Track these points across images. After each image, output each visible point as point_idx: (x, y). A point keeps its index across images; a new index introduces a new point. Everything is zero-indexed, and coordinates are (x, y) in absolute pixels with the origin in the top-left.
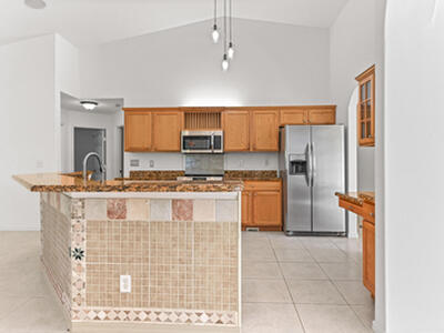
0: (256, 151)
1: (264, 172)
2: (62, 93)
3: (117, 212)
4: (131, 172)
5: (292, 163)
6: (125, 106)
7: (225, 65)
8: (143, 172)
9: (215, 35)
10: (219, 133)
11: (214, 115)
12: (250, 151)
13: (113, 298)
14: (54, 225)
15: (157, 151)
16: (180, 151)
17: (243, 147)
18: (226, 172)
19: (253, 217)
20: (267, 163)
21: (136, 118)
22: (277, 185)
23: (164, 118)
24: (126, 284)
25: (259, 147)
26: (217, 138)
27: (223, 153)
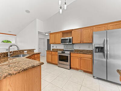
0: (83, 43)
1: (88, 51)
2: (38, 32)
4: (52, 49)
5: (96, 48)
8: (54, 49)
11: (70, 32)
15: (56, 44)
17: (79, 42)
18: (75, 50)
20: (89, 47)
23: (57, 35)
26: (70, 39)
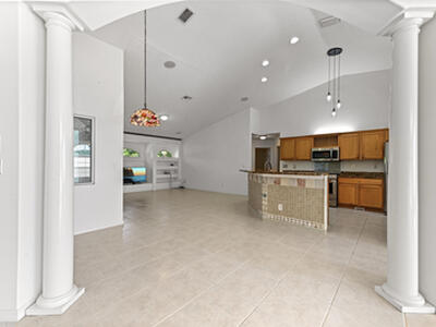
0: (365, 159)
1: (372, 173)
2: (252, 134)
3: (277, 182)
6: (281, 136)
7: (334, 114)
9: (329, 98)
10: (337, 149)
11: (334, 137)
12: (359, 159)
13: (276, 212)
14: (254, 187)
15: (298, 160)
16: (310, 160)
17: (354, 156)
18: (342, 172)
19: (359, 200)
20: (375, 167)
21: (286, 143)
22: (379, 181)
23: (302, 142)
24: (280, 207)
25: (366, 156)
26: (335, 152)
27: (340, 161)
